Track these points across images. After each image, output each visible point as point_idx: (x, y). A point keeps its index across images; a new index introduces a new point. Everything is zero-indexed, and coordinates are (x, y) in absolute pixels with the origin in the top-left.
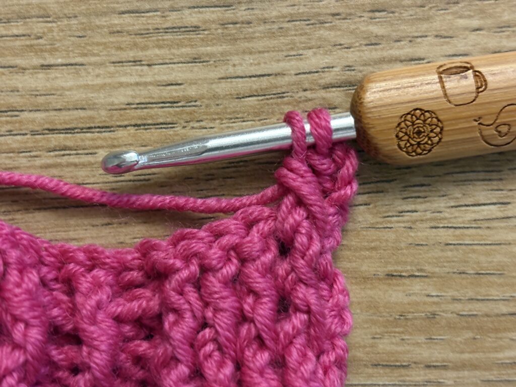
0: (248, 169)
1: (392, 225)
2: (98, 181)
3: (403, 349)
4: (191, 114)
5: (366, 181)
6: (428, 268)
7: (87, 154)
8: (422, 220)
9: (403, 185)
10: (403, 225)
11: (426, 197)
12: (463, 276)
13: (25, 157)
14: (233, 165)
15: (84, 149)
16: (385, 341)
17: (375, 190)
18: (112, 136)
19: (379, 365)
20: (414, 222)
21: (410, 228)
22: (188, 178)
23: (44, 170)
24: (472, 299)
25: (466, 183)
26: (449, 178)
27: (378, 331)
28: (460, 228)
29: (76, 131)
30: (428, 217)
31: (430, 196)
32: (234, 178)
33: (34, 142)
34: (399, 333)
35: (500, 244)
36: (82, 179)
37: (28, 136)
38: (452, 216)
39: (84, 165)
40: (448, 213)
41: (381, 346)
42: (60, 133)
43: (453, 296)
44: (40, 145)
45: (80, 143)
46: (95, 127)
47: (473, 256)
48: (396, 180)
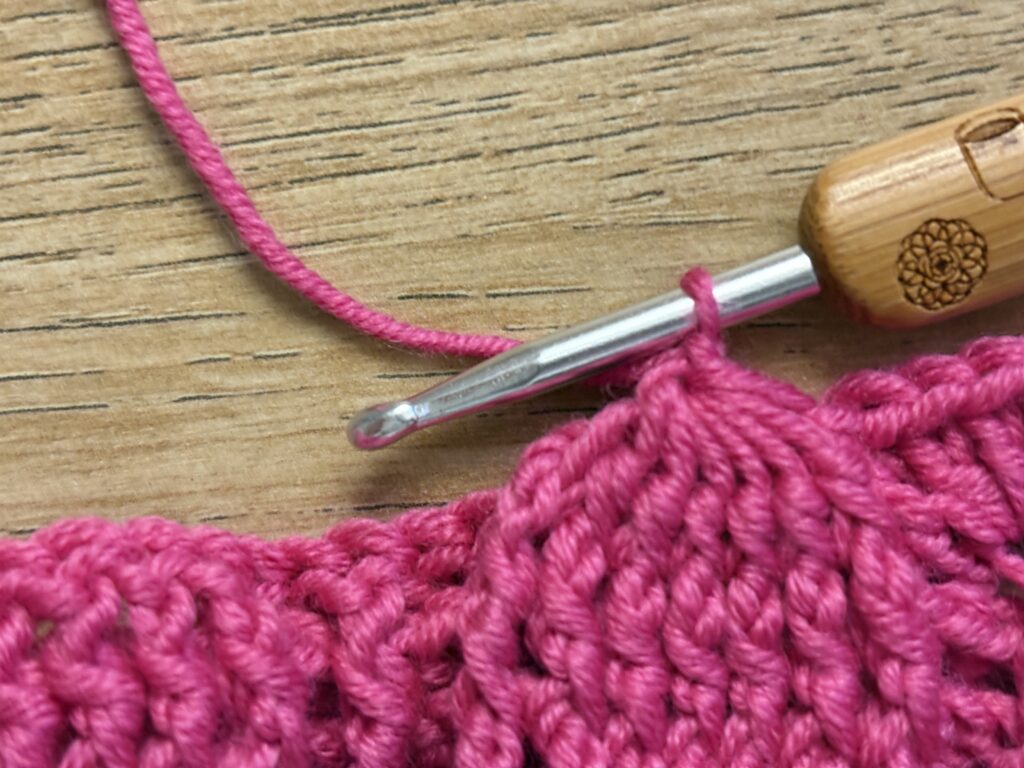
0: (703, 67)
2: (409, 117)
5: (940, 73)
7: (384, 63)
9: (1013, 75)
13: (264, 78)
14: (672, 61)
15: (377, 54)
17: (958, 89)
18: (431, 24)
22: (585, 96)
23: (302, 101)
29: (358, 18)
32: (676, 88)
33: (279, 47)
36: (377, 114)
37: (267, 36)
39: (379, 86)
42: (328, 25)
44: (291, 51)
45: (370, 43)
46: (396, 8)
48: (997, 66)
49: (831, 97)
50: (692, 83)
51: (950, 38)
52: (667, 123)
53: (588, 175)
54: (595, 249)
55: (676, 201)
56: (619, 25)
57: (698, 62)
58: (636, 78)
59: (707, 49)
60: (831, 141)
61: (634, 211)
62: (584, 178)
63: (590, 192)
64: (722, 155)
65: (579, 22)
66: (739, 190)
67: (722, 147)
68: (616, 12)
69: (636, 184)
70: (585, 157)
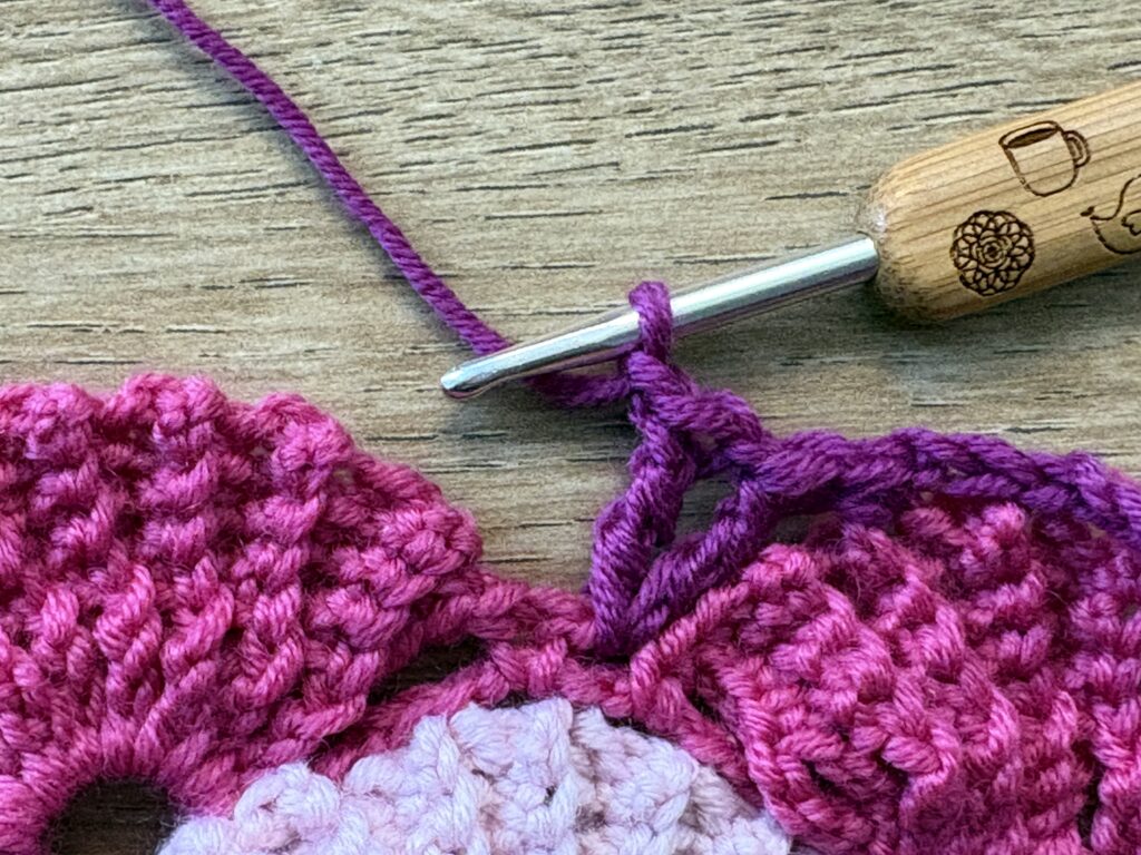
0: (130, 101)
1: (391, 189)
3: (423, 407)
4: (27, 11)
5: (340, 114)
6: (456, 261)
8: (441, 178)
9: (404, 118)
10: (410, 187)
11: (446, 137)
12: (523, 272)
14: (102, 95)
16: (388, 394)
17: (356, 128)
19: (381, 438)
20: (429, 181)
21: (423, 192)
22: (25, 123)
24: (540, 313)
25: (514, 109)
26: (486, 102)
27: (376, 377)
28: (509, 188)
30: (453, 171)
31: (454, 136)
32: (107, 118)
34: (412, 379)
35: (583, 213)
38: (497, 167)
40: (488, 162)
41: (382, 404)
43: (505, 309)
47: (537, 237)
48: (390, 109)
49: (242, 132)
50: (120, 115)
51: (350, 84)
52: (97, 148)
53: (25, 190)
54: (30, 256)
55: (104, 216)
56: (57, 63)
57: (128, 97)
58: (70, 109)
59: (134, 87)
60: (243, 169)
61: (65, 223)
62: (22, 194)
63: (26, 205)
64: (145, 178)
65: (21, 60)
66: (160, 209)
67: (146, 171)
68: (55, 52)
69: (69, 200)
70: (23, 175)
